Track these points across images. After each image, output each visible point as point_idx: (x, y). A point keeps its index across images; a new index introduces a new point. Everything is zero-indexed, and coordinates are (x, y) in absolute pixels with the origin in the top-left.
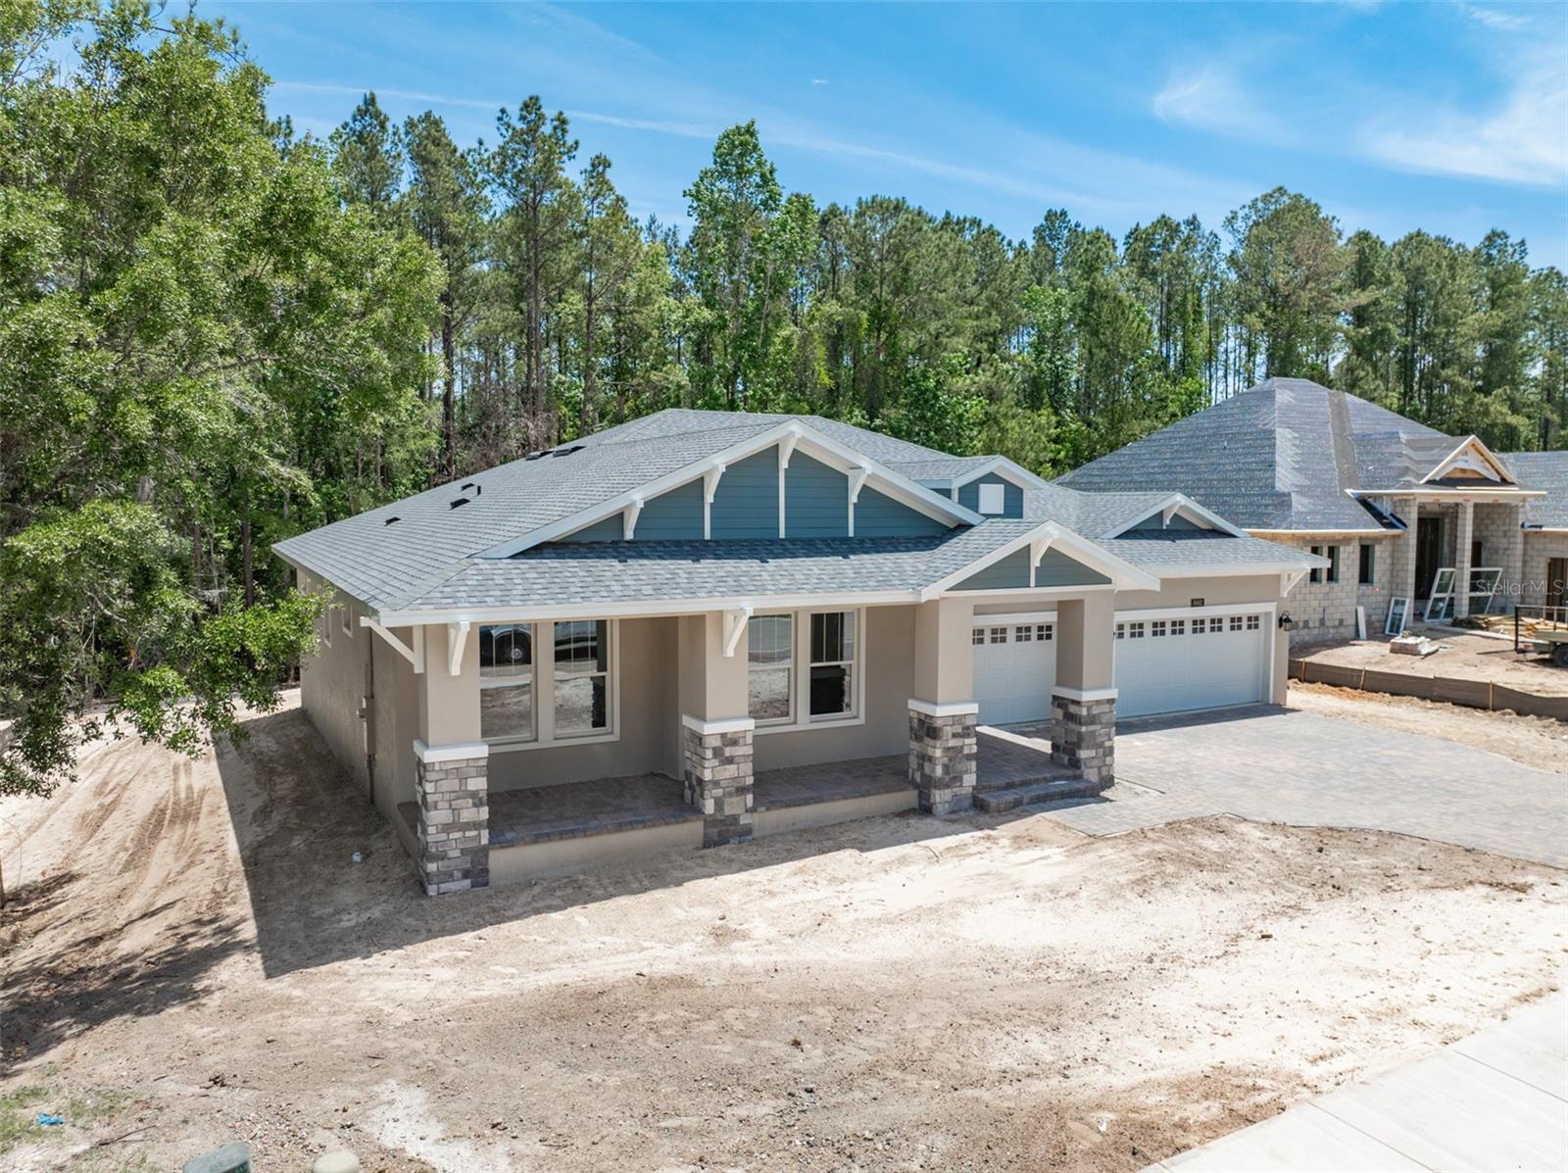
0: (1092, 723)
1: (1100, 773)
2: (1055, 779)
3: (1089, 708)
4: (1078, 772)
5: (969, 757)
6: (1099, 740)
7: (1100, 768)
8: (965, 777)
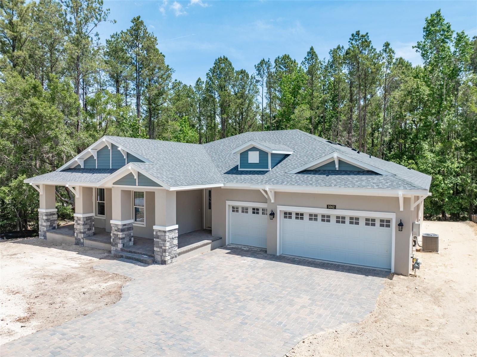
0: (158, 238)
1: (161, 258)
2: (144, 255)
3: (157, 232)
4: (153, 255)
5: (120, 239)
6: (160, 245)
7: (161, 256)
8: (118, 244)
